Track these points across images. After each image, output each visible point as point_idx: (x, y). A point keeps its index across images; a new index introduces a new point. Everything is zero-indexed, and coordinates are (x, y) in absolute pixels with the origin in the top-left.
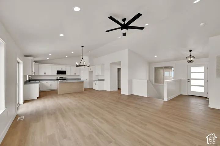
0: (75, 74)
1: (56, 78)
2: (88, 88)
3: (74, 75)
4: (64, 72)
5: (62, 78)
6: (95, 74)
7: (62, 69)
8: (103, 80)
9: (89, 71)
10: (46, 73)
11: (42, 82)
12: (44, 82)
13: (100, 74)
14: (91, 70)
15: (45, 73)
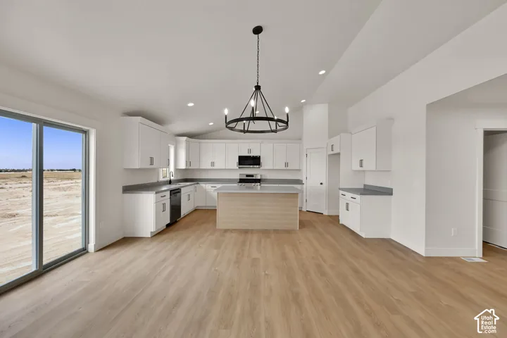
0: (287, 165)
1: (238, 177)
2: (326, 213)
3: (283, 167)
4: (255, 161)
5: (253, 176)
6: (349, 165)
7: (250, 151)
8: (388, 192)
9: (330, 156)
10: (216, 164)
11: (203, 185)
12: (208, 186)
13: (370, 165)
14: (335, 152)
15: (213, 164)
